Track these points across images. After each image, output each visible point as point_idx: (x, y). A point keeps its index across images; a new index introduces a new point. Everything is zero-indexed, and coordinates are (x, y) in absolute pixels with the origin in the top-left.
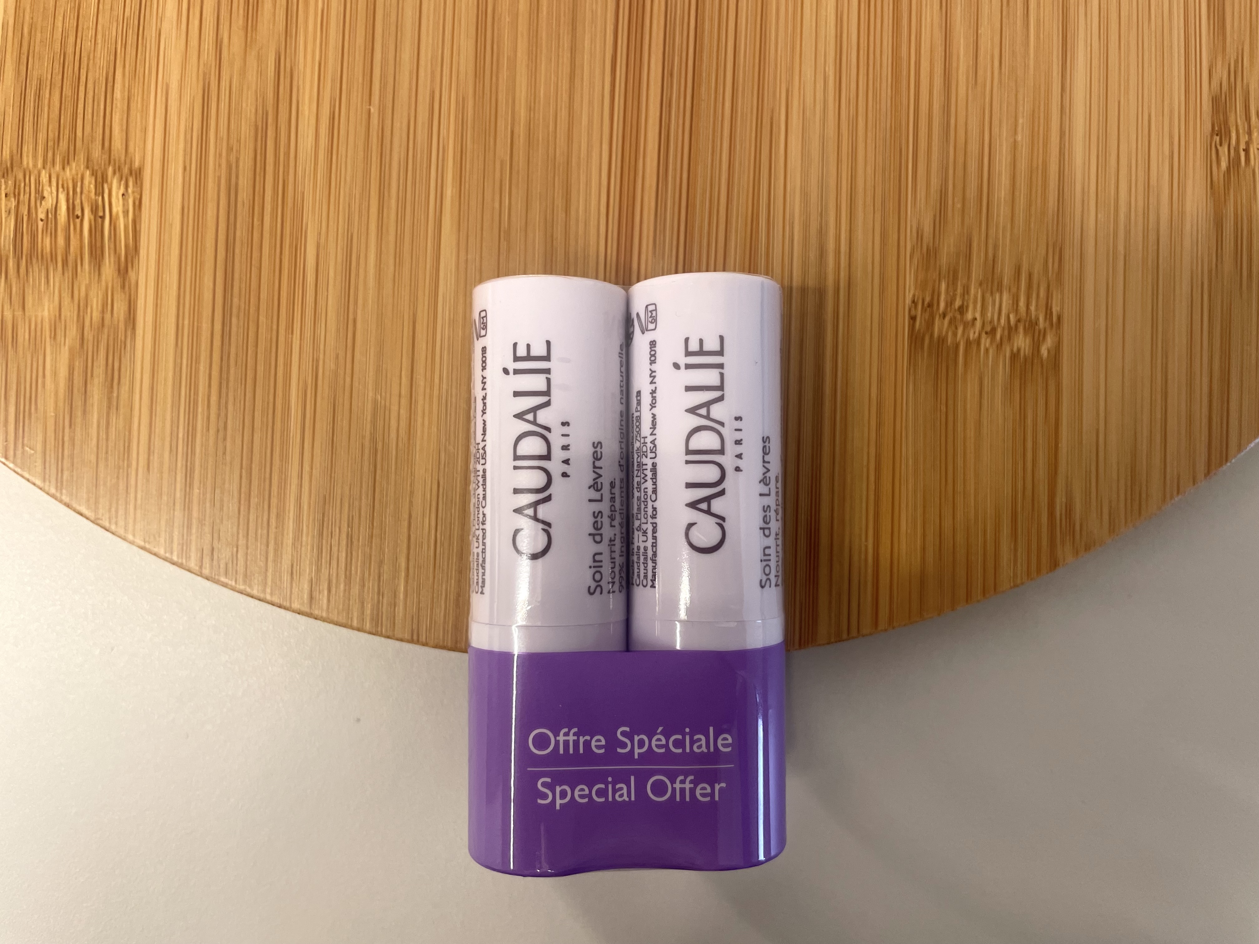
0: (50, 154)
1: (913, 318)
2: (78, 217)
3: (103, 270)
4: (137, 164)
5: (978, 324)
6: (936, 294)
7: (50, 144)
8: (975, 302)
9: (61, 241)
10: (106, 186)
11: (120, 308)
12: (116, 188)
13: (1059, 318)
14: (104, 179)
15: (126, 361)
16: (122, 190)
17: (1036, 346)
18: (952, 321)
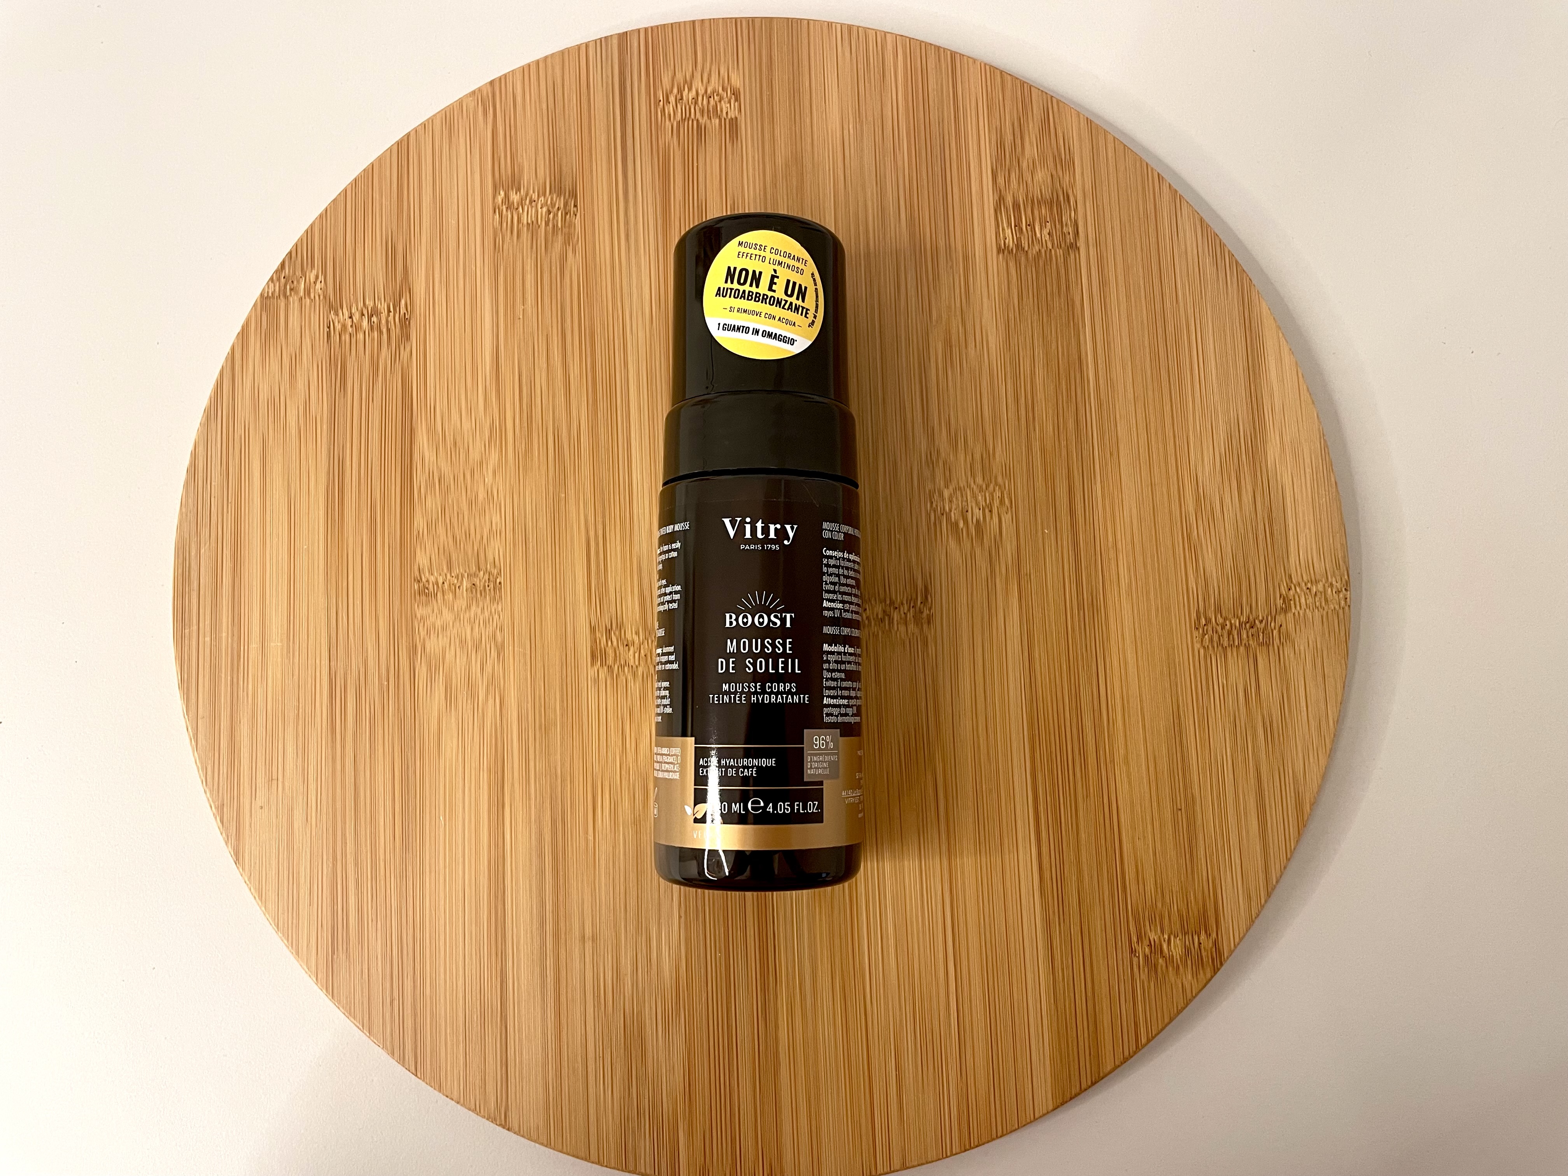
0: (1048, 257)
1: (575, 206)
2: (1029, 224)
3: (1012, 198)
4: (1001, 256)
5: (539, 206)
6: (564, 220)
7: (1049, 263)
8: (542, 217)
9: (1036, 212)
10: (1016, 242)
11: (1001, 180)
12: (1010, 242)
13: (495, 212)
14: (1017, 246)
15: (994, 153)
16: (1007, 241)
17: (507, 196)
18: (553, 205)
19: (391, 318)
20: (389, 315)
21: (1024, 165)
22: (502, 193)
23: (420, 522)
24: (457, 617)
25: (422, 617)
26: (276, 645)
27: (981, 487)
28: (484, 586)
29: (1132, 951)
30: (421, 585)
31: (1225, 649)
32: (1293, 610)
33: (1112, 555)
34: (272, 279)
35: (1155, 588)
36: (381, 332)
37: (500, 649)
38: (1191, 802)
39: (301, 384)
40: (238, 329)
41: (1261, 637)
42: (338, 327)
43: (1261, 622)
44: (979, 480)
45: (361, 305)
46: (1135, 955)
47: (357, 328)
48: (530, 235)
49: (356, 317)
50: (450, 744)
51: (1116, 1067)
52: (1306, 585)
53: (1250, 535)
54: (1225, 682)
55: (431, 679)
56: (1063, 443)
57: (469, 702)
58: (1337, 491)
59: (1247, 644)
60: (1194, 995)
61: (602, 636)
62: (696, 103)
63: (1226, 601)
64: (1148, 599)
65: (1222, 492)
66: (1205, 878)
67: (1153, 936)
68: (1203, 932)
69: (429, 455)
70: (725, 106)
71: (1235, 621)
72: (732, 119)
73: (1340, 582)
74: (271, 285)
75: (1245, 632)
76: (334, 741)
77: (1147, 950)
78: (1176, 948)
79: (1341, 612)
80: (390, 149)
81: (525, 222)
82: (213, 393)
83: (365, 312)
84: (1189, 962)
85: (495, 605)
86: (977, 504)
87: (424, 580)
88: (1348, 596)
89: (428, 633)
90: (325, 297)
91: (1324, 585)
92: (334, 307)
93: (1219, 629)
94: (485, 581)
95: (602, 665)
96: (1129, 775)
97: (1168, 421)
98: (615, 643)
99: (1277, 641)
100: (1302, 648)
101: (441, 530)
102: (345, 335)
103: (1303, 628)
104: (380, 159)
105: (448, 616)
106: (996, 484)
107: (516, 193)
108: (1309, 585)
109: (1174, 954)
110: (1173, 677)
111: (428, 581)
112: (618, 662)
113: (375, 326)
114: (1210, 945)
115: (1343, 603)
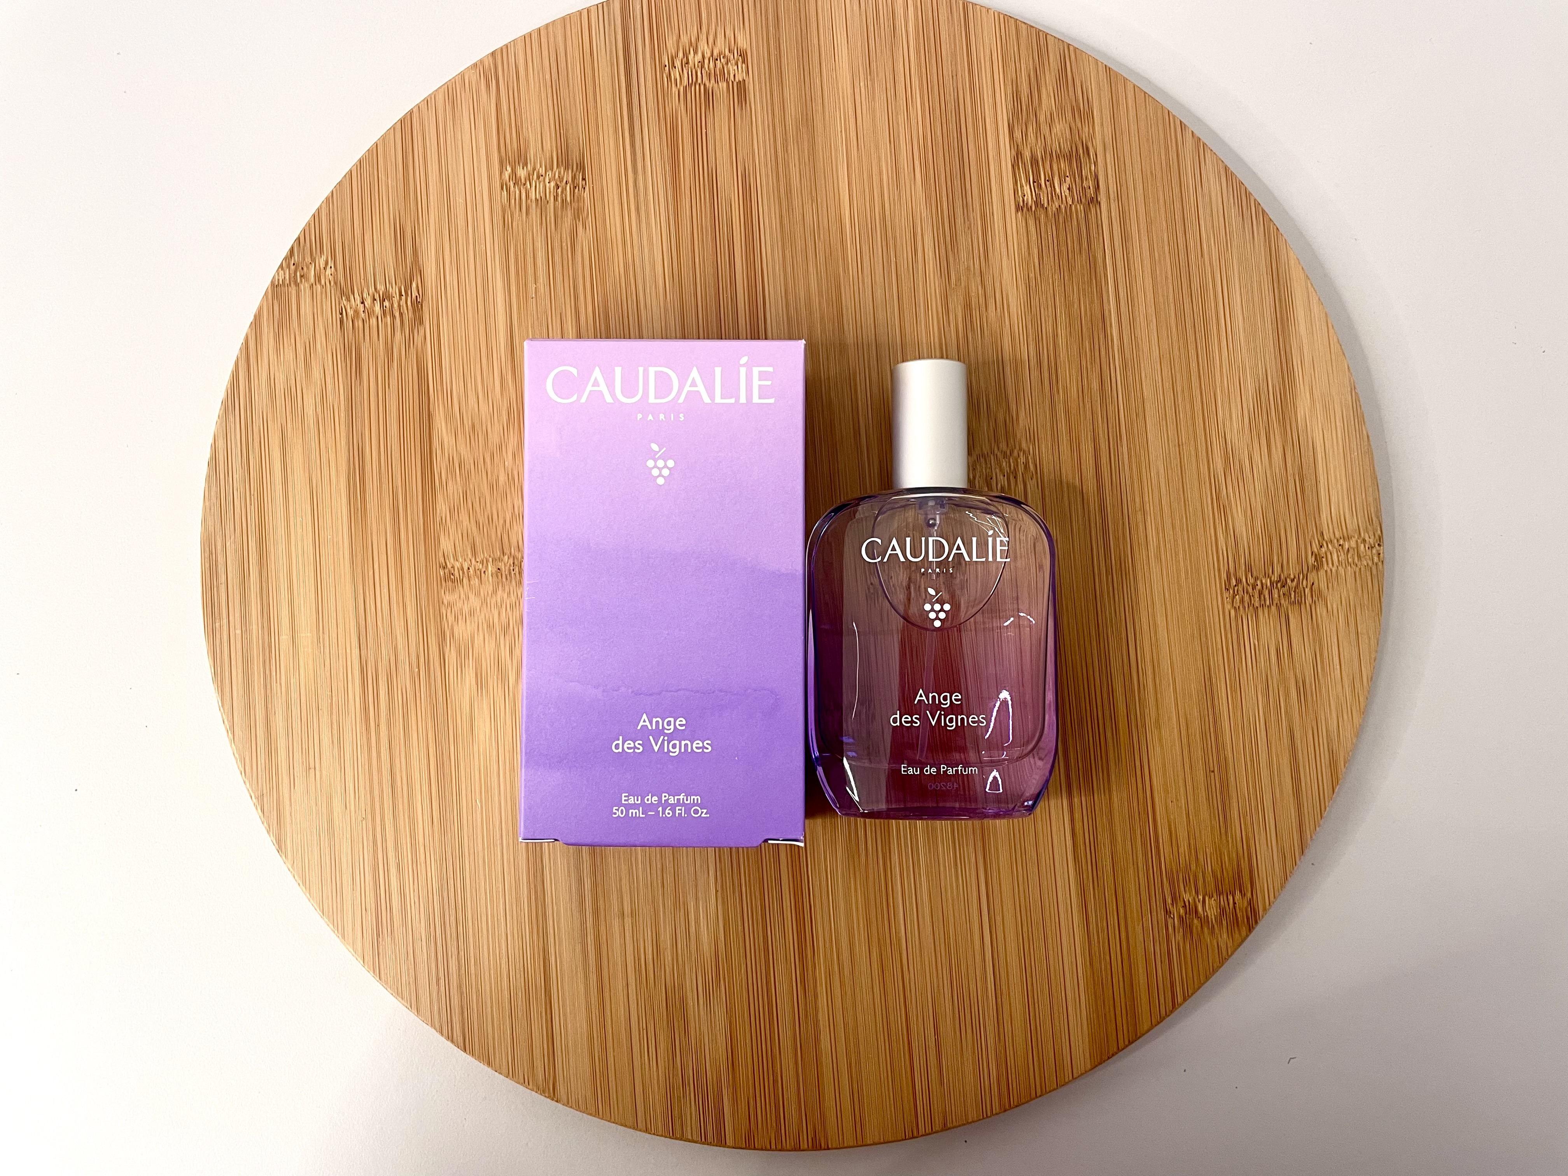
19: (403, 302)
20: (400, 299)
21: (1042, 118)
22: (509, 169)
23: (442, 508)
24: (484, 602)
25: (449, 603)
26: (306, 636)
27: (1005, 453)
28: (509, 570)
29: (1167, 912)
30: (446, 571)
31: (1256, 609)
32: (1325, 567)
33: (1140, 516)
34: (281, 266)
35: (1184, 551)
36: (394, 317)
38: (1223, 765)
39: (317, 374)
40: (251, 318)
41: (1293, 596)
42: (351, 312)
43: (1293, 581)
44: (1003, 445)
45: (372, 290)
46: (1170, 916)
47: (370, 313)
48: (539, 211)
49: (368, 302)
50: (483, 727)
51: (1152, 1027)
52: (1338, 541)
53: (1281, 491)
54: (1257, 643)
55: (461, 666)
56: (1088, 406)
57: (500, 686)
58: (1369, 445)
59: (1279, 604)
60: (1230, 953)
62: (702, 67)
63: (1257, 559)
64: (1178, 562)
65: (1250, 449)
66: (1239, 839)
67: (1187, 897)
68: (1238, 892)
69: (448, 440)
70: (732, 68)
71: (1266, 581)
72: (740, 82)
73: (1373, 537)
74: (281, 272)
75: (1276, 591)
76: (368, 729)
77: (1182, 911)
78: (1211, 907)
79: (1374, 568)
80: (394, 127)
81: (534, 198)
82: (229, 386)
83: (377, 297)
84: (1224, 923)
86: (1001, 470)
87: (449, 566)
88: (1381, 552)
89: (456, 619)
90: (336, 283)
91: (1357, 541)
92: (345, 293)
93: (1250, 589)
94: (510, 565)
96: (1160, 740)
99: (1309, 600)
100: (1335, 606)
101: (464, 517)
102: (358, 321)
103: (1335, 584)
104: (384, 138)
105: (475, 602)
106: (1020, 449)
107: (523, 168)
108: (1341, 542)
109: (1209, 915)
110: (1203, 639)
111: (453, 567)
113: (387, 310)
114: (1245, 904)
115: (1376, 559)
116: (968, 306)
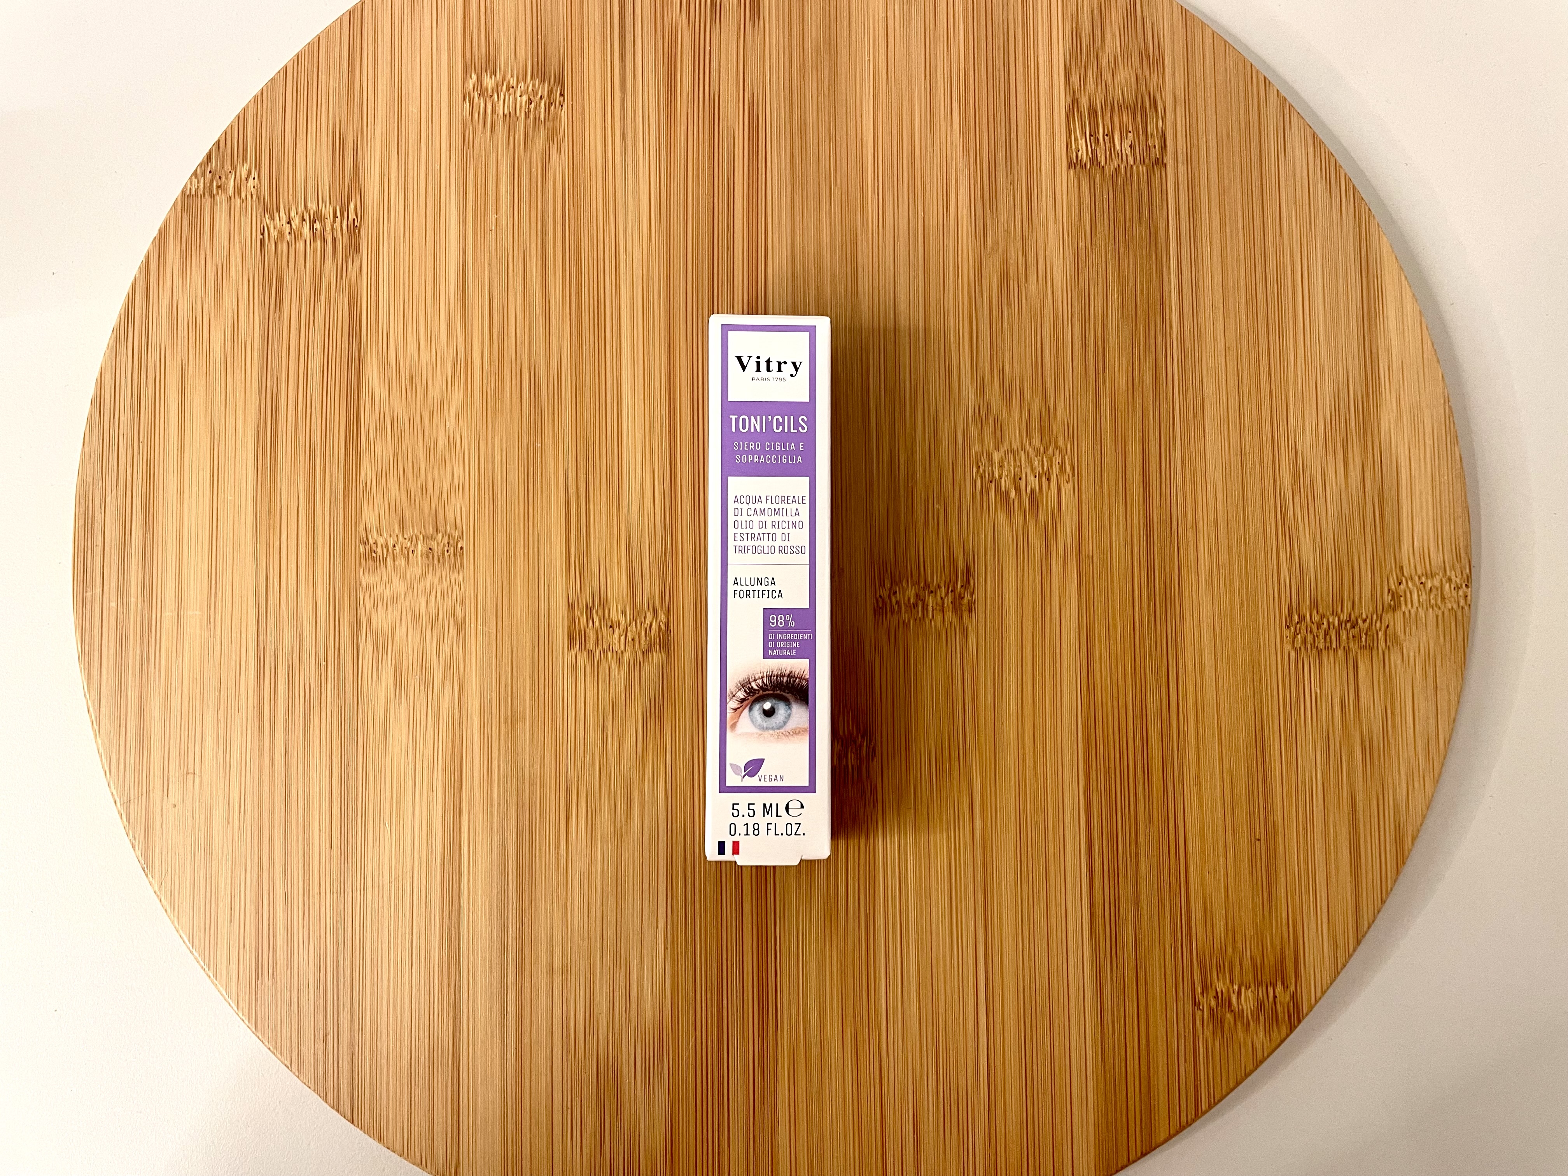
0: (1128, 175)
1: (562, 95)
2: (1107, 135)
3: (1088, 102)
4: (1072, 171)
5: (518, 94)
6: (548, 111)
7: (1129, 181)
8: (521, 107)
9: (1116, 119)
10: (1091, 156)
11: (1075, 79)
12: (1083, 155)
13: (465, 99)
14: (1092, 160)
15: (1068, 45)
16: (1080, 154)
17: (479, 80)
18: (535, 93)
19: (337, 225)
20: (334, 221)
21: (1104, 62)
22: (474, 77)
23: (367, 472)
24: (410, 587)
25: (368, 586)
26: (194, 613)
27: (1038, 450)
28: (443, 551)
29: (1196, 1004)
30: (367, 547)
31: (1320, 652)
32: (1403, 608)
33: (1190, 535)
34: (195, 173)
35: (1240, 577)
36: (325, 241)
37: (460, 627)
38: (1271, 832)
39: (228, 302)
40: (155, 233)
41: (1363, 639)
42: (274, 234)
43: (1364, 621)
44: (1036, 442)
45: (301, 208)
46: (1199, 1008)
47: (297, 235)
48: (506, 129)
49: (296, 222)
50: (399, 736)
51: (1170, 1137)
52: (1419, 578)
54: (1318, 691)
55: (377, 662)
56: (1138, 401)
57: (422, 688)
58: (1462, 467)
59: (1347, 648)
60: (1266, 1055)
61: (582, 615)
63: (1325, 594)
64: (1232, 592)
65: (1324, 465)
66: (1284, 922)
67: (1220, 986)
68: (1279, 984)
69: (380, 391)
71: (1334, 619)
73: (1460, 576)
74: (195, 181)
75: (1345, 632)
76: (261, 730)
77: (1213, 1003)
78: (1247, 1002)
79: (1459, 613)
80: (341, 19)
81: (501, 113)
82: (123, 311)
83: (306, 217)
84: (1262, 1019)
85: (456, 574)
86: (1032, 470)
87: (371, 541)
88: (1469, 594)
89: (375, 605)
90: (258, 197)
91: (1441, 580)
92: (269, 210)
93: (1314, 628)
94: (444, 545)
95: (580, 649)
96: (1200, 798)
97: (1264, 377)
98: (597, 624)
99: (1382, 643)
100: (1412, 654)
101: (393, 485)
102: (282, 242)
103: (1414, 628)
104: (328, 30)
105: (399, 586)
106: (1056, 447)
107: (491, 77)
108: (1423, 579)
109: (1245, 1008)
110: (1257, 684)
111: (376, 543)
112: (600, 647)
113: (318, 233)
114: (1288, 999)
115: (1462, 602)
116: (1005, 276)
